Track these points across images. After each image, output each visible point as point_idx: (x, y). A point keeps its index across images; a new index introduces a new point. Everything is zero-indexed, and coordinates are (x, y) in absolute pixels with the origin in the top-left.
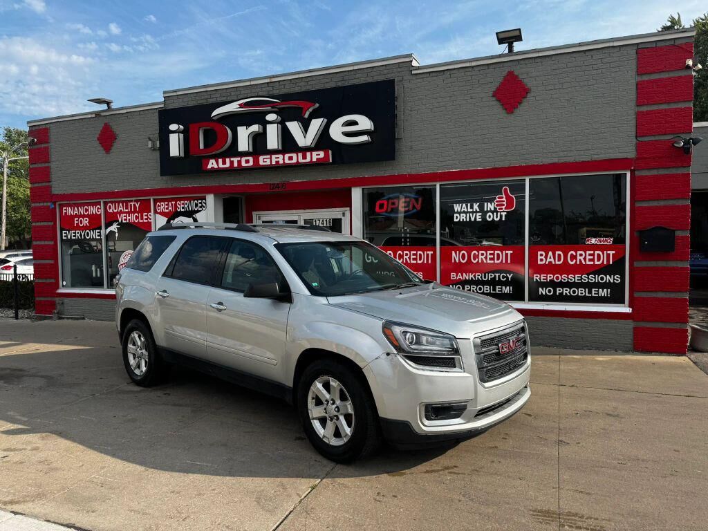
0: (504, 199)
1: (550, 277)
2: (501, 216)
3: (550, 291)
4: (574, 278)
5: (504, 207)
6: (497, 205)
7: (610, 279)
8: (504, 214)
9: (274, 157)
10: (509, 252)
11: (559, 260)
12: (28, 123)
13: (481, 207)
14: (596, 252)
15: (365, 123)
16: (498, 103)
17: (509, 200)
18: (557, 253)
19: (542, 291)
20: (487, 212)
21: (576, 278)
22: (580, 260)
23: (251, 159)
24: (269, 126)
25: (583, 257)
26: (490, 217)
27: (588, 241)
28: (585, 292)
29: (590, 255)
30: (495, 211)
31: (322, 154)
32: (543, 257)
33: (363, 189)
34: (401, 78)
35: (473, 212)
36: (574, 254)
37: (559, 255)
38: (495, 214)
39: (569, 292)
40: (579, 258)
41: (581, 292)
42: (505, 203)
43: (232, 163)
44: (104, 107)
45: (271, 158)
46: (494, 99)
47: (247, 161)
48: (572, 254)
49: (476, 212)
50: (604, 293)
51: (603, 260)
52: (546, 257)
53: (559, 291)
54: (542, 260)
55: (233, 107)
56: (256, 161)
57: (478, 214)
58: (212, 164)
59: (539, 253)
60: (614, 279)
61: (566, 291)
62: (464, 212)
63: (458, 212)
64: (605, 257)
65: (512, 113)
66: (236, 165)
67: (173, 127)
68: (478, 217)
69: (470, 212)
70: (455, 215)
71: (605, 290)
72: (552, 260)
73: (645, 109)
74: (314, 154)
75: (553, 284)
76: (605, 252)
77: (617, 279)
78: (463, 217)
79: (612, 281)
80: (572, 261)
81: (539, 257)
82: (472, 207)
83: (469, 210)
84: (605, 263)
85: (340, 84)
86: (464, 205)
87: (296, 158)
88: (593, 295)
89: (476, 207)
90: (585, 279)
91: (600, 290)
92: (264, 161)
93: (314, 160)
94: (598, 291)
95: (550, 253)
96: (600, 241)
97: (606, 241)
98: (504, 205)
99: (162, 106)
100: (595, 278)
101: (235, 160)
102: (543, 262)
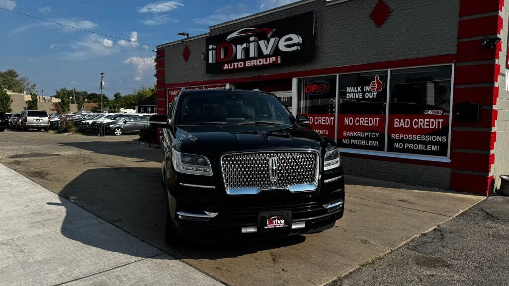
0: (376, 84)
1: (401, 136)
2: (374, 95)
3: (401, 146)
4: (416, 137)
5: (375, 89)
6: (372, 88)
7: (439, 139)
8: (375, 94)
9: (252, 61)
10: (378, 119)
11: (407, 125)
12: (157, 47)
13: (362, 89)
14: (431, 120)
15: (296, 39)
16: (372, 21)
17: (379, 84)
18: (406, 120)
19: (396, 145)
20: (366, 92)
21: (418, 138)
22: (421, 125)
23: (242, 63)
24: (251, 44)
25: (422, 123)
26: (367, 95)
27: (426, 112)
28: (423, 147)
29: (427, 122)
30: (370, 91)
31: (274, 58)
32: (397, 123)
33: (298, 79)
34: (319, 10)
35: (357, 93)
36: (417, 121)
37: (408, 121)
38: (370, 93)
39: (413, 147)
40: (420, 123)
41: (420, 147)
42: (376, 86)
43: (234, 65)
44: (186, 37)
45: (251, 62)
46: (370, 18)
47: (241, 65)
48: (415, 121)
49: (359, 92)
50: (435, 148)
51: (436, 125)
52: (399, 123)
53: (406, 145)
54: (397, 125)
55: (235, 34)
56: (245, 64)
57: (360, 94)
58: (226, 67)
59: (395, 119)
60: (442, 139)
61: (411, 146)
62: (352, 92)
63: (349, 93)
64: (436, 124)
65: (380, 27)
66: (236, 67)
67: (211, 47)
68: (360, 95)
69: (355, 93)
70: (348, 94)
71: (436, 146)
72: (403, 124)
73: (465, 18)
74: (271, 58)
75: (403, 141)
76: (437, 120)
77: (444, 139)
78: (352, 96)
79: (440, 140)
80: (415, 125)
81: (395, 123)
82: (357, 89)
83: (356, 91)
84: (437, 128)
85: (289, 15)
86: (353, 88)
87: (263, 62)
88: (428, 149)
89: (359, 89)
90: (423, 138)
91: (433, 146)
92: (249, 64)
93: (271, 62)
94: (431, 147)
95: (402, 120)
96: (434, 112)
97: (438, 112)
98: (375, 88)
99: (208, 35)
100: (429, 138)
101: (236, 64)
102: (398, 126)
